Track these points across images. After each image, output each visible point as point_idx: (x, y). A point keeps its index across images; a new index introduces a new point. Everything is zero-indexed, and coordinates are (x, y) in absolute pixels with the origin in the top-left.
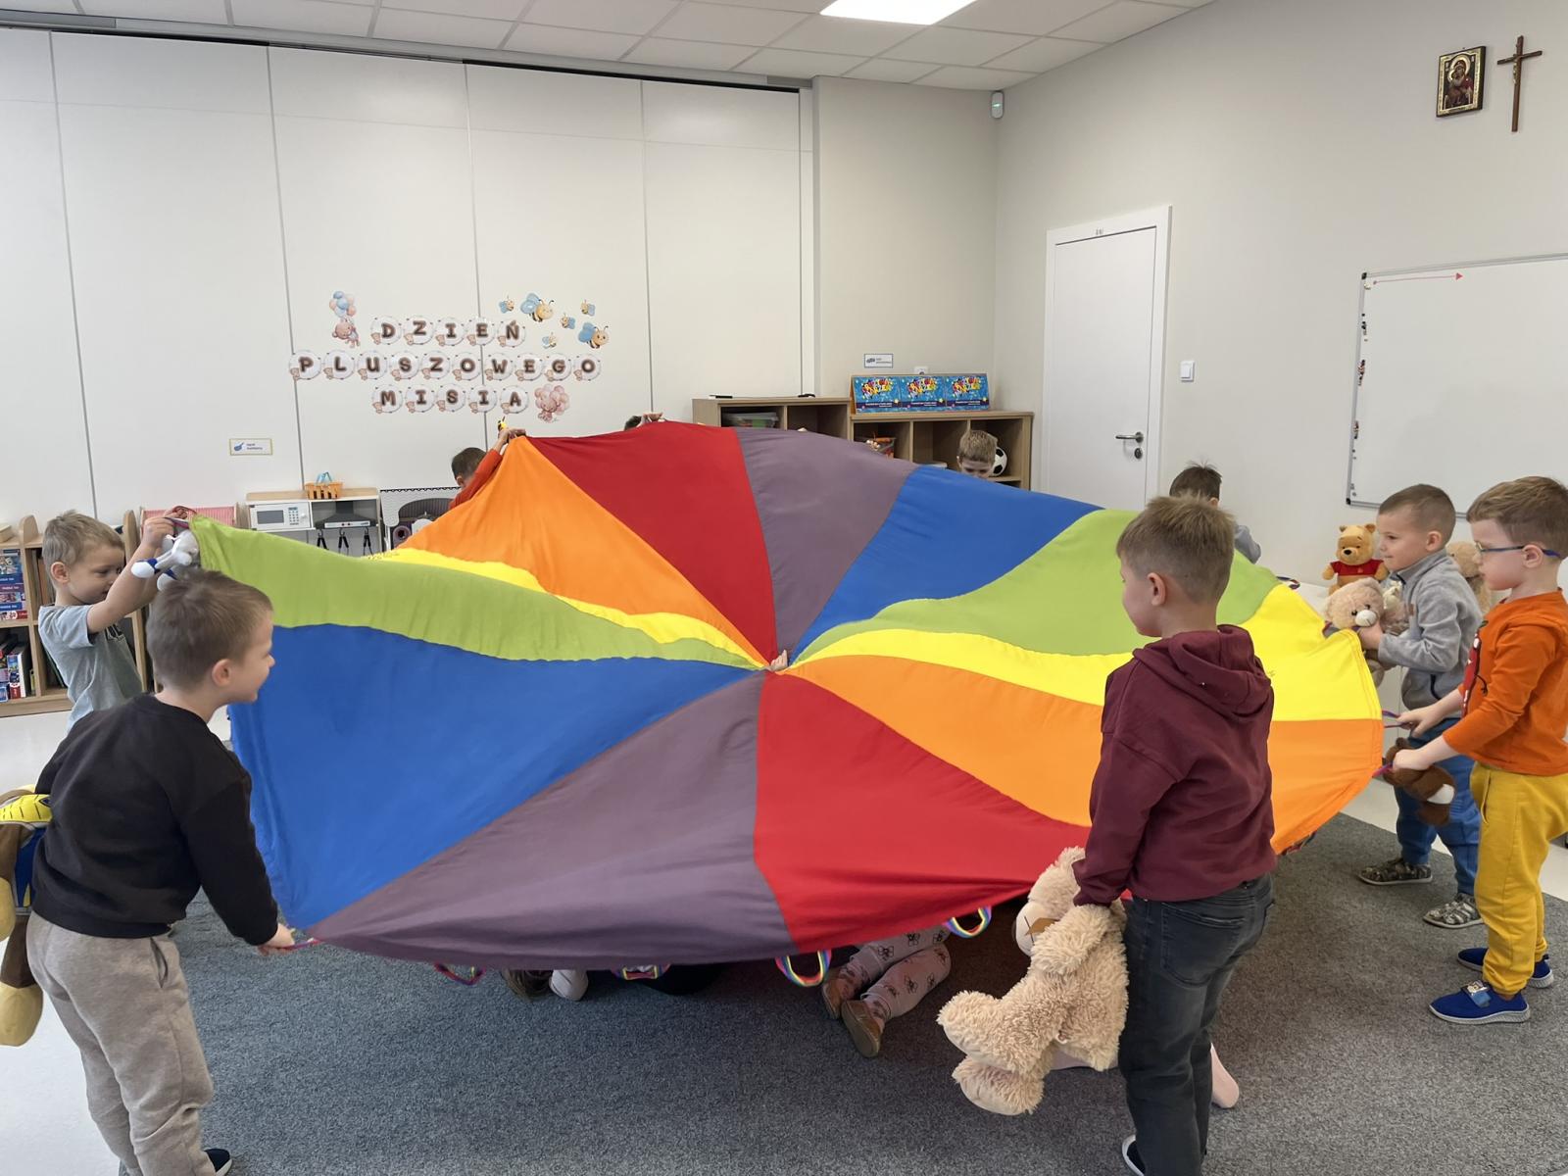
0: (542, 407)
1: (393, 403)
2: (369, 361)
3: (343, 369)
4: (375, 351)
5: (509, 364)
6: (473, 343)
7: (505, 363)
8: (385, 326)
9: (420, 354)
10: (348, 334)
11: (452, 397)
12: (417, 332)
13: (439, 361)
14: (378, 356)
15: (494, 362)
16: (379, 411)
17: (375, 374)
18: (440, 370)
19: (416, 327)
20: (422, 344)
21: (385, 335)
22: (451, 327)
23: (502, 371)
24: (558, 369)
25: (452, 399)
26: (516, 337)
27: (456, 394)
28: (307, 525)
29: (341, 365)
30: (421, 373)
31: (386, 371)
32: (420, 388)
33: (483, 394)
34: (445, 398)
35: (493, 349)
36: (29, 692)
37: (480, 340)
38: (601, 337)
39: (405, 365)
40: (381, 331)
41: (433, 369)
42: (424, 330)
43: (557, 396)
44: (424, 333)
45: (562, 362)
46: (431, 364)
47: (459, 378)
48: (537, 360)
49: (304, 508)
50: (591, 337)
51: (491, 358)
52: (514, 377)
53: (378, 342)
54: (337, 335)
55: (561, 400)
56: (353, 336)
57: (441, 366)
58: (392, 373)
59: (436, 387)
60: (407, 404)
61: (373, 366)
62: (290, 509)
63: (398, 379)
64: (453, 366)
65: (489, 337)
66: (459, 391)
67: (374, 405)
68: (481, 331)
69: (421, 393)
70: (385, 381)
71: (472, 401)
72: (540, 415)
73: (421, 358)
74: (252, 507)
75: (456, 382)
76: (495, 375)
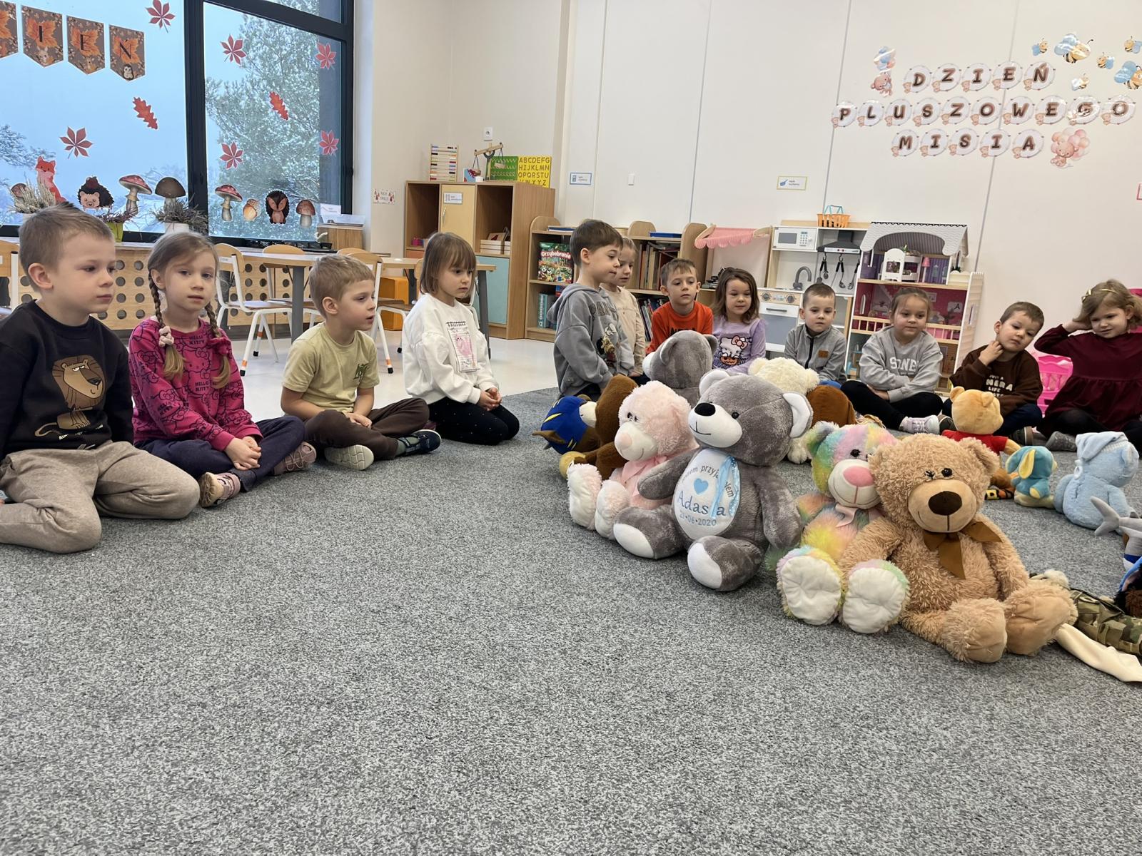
0: (1057, 152)
2: (896, 109)
3: (873, 117)
4: (903, 100)
5: (1031, 106)
6: (997, 88)
7: (1026, 106)
8: (917, 76)
9: (942, 101)
10: (882, 85)
11: (965, 142)
12: (945, 80)
13: (959, 106)
14: (904, 103)
15: (1015, 106)
16: (896, 155)
17: (899, 120)
18: (959, 115)
19: (944, 75)
20: (947, 91)
21: (916, 84)
22: (978, 72)
25: (964, 144)
26: (1043, 79)
27: (969, 137)
28: (812, 247)
29: (872, 114)
30: (940, 118)
31: (909, 118)
32: (936, 133)
33: (997, 138)
34: (958, 141)
35: (1017, 92)
37: (1005, 84)
39: (927, 112)
40: (913, 81)
41: (953, 114)
42: (952, 76)
43: (1077, 141)
44: (951, 80)
45: (1090, 104)
46: (953, 109)
47: (976, 123)
48: (1062, 102)
49: (813, 234)
50: (1130, 76)
51: (1013, 102)
52: (1034, 120)
53: (907, 91)
54: (875, 86)
55: (1081, 145)
56: (887, 87)
57: (959, 112)
58: (914, 120)
59: (951, 131)
60: (921, 148)
61: (899, 113)
62: (803, 233)
63: (918, 124)
64: (972, 110)
65: (1015, 81)
66: (973, 136)
67: (892, 149)
68: (1008, 75)
69: (936, 138)
71: (984, 144)
72: (1053, 159)
73: (943, 104)
74: (777, 228)
75: (973, 127)
76: (1013, 119)
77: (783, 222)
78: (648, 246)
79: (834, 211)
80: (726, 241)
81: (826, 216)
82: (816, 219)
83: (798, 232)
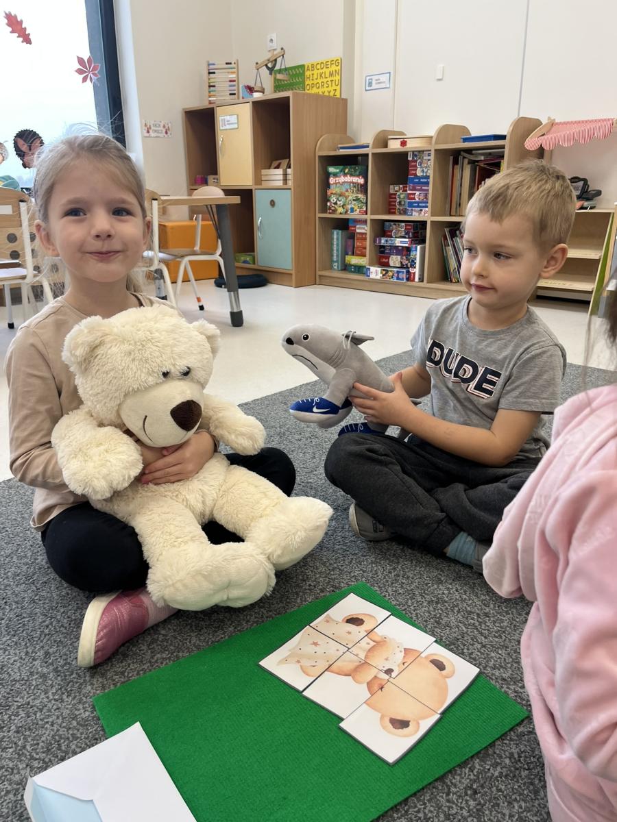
36: (421, 280)
78: (460, 159)
80: (567, 139)
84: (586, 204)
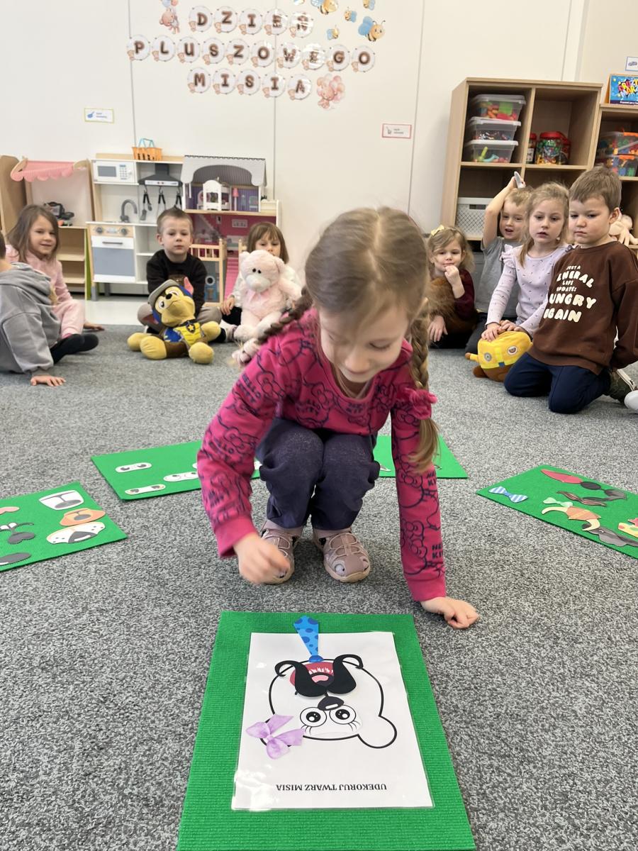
0: (322, 95)
1: (203, 84)
2: (186, 46)
3: (166, 53)
4: (191, 38)
5: (298, 53)
6: (269, 33)
7: (294, 51)
8: (200, 15)
9: (227, 39)
10: (170, 22)
11: (249, 82)
12: (225, 22)
13: (240, 48)
14: (193, 41)
15: (285, 52)
16: (193, 91)
17: (190, 58)
18: (241, 56)
19: (223, 17)
20: (228, 32)
21: (200, 24)
22: (252, 17)
23: (291, 61)
24: (339, 60)
25: (249, 84)
26: (305, 28)
27: (252, 79)
28: (133, 180)
29: (165, 49)
30: (226, 58)
31: (199, 56)
32: (225, 72)
33: (275, 80)
34: (243, 82)
35: (285, 39)
37: (274, 30)
38: (378, 31)
39: (214, 51)
40: (197, 20)
41: (236, 55)
42: (230, 19)
43: (336, 85)
44: (229, 22)
45: (342, 53)
46: (235, 51)
47: (256, 65)
48: (320, 50)
49: (132, 167)
50: (370, 31)
51: (283, 47)
52: (301, 66)
53: (194, 29)
54: (163, 22)
55: (339, 90)
56: (175, 24)
57: (241, 53)
58: (203, 57)
59: (238, 70)
60: (214, 86)
61: (189, 50)
62: (121, 166)
63: (208, 63)
64: (252, 53)
65: (282, 29)
66: (255, 77)
67: (189, 85)
68: (276, 20)
69: (225, 77)
70: (197, 64)
71: (265, 86)
72: (320, 102)
73: (226, 45)
74: (95, 161)
75: (253, 68)
76: (285, 63)
77: (98, 155)
79: (147, 143)
80: (43, 175)
81: (141, 149)
82: (131, 152)
83: (116, 164)
84: (66, 222)
